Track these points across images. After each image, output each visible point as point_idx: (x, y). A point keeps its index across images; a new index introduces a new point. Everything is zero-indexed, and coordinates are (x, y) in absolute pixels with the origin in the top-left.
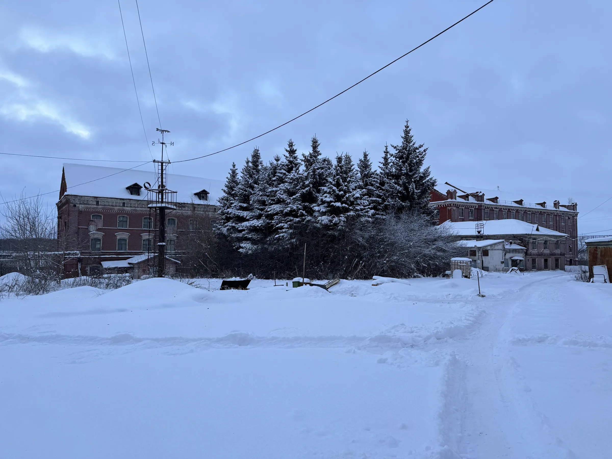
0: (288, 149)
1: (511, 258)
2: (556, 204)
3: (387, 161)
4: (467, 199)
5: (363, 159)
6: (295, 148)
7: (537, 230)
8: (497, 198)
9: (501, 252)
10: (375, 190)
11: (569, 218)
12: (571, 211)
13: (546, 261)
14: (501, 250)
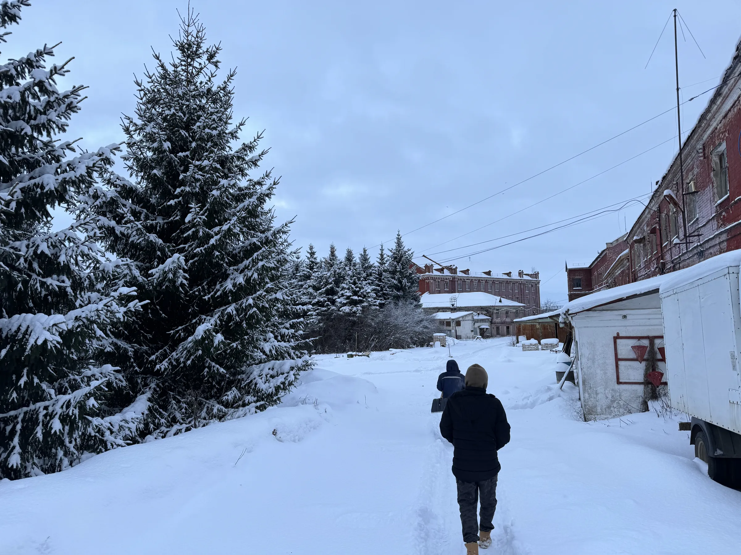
0: (310, 251)
1: (479, 327)
2: (521, 274)
3: (383, 257)
4: (442, 272)
5: (363, 253)
6: (314, 250)
7: (500, 301)
8: (468, 270)
9: (471, 322)
10: (375, 281)
11: (532, 286)
12: (534, 279)
13: (508, 328)
14: (471, 320)
